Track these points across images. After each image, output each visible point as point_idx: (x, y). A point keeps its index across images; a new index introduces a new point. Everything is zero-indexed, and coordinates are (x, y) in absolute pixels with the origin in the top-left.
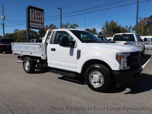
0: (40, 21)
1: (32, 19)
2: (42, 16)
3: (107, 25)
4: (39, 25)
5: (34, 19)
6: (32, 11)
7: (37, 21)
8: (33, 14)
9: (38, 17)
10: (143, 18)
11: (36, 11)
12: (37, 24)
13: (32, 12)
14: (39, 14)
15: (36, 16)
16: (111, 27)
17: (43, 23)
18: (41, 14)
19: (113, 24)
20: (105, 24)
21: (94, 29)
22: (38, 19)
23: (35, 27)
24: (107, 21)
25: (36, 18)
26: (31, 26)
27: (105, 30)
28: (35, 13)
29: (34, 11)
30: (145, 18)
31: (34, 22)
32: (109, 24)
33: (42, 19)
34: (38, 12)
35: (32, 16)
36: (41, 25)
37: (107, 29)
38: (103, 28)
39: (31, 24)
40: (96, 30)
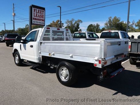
0: (42, 18)
1: (34, 16)
2: (43, 14)
3: (110, 21)
4: (40, 22)
5: (36, 17)
6: (34, 9)
7: (39, 18)
8: (35, 12)
9: (40, 14)
11: (37, 9)
12: (38, 21)
13: (34, 11)
14: (41, 12)
15: (38, 14)
16: (114, 23)
17: (44, 20)
18: (42, 12)
19: (116, 20)
20: (108, 20)
21: (97, 25)
22: (40, 16)
23: (37, 23)
25: (38, 15)
26: (33, 23)
27: (108, 25)
28: (37, 11)
29: (36, 10)
31: (36, 19)
32: (112, 20)
33: (43, 16)
34: (40, 10)
35: (34, 13)
36: (42, 22)
37: (110, 24)
38: (106, 24)
39: (33, 21)
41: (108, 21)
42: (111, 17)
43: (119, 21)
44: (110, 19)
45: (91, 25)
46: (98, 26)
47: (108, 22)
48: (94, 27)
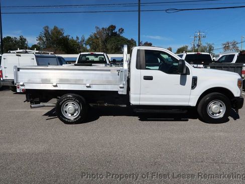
3: (47, 33)
10: (101, 28)
16: (55, 38)
19: (57, 32)
20: (42, 31)
24: (47, 27)
27: (43, 41)
30: (103, 29)
32: (50, 31)
37: (47, 40)
38: (40, 39)
40: (25, 40)
41: (44, 33)
43: (62, 34)
44: (46, 30)
45: (9, 38)
47: (44, 35)
48: (15, 41)
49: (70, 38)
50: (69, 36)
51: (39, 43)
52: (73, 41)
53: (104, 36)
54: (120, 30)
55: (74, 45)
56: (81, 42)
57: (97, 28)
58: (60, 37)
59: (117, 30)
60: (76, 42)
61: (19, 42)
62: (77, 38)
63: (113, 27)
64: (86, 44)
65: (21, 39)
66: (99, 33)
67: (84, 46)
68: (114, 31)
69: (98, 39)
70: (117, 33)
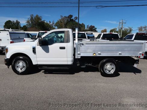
41: (30, 18)
42: (32, 15)
43: (41, 20)
44: (31, 17)
45: (10, 21)
46: (18, 23)
47: (30, 20)
48: (13, 23)
49: (46, 22)
50: (45, 21)
51: (27, 25)
52: (47, 24)
53: (66, 21)
54: (75, 17)
55: (47, 26)
56: (52, 24)
57: (62, 16)
58: (40, 21)
59: (73, 18)
60: (49, 24)
61: (15, 23)
62: (50, 22)
63: (71, 16)
64: (55, 26)
65: (17, 22)
66: (63, 19)
67: (54, 27)
68: (71, 18)
69: (62, 23)
70: (74, 20)
